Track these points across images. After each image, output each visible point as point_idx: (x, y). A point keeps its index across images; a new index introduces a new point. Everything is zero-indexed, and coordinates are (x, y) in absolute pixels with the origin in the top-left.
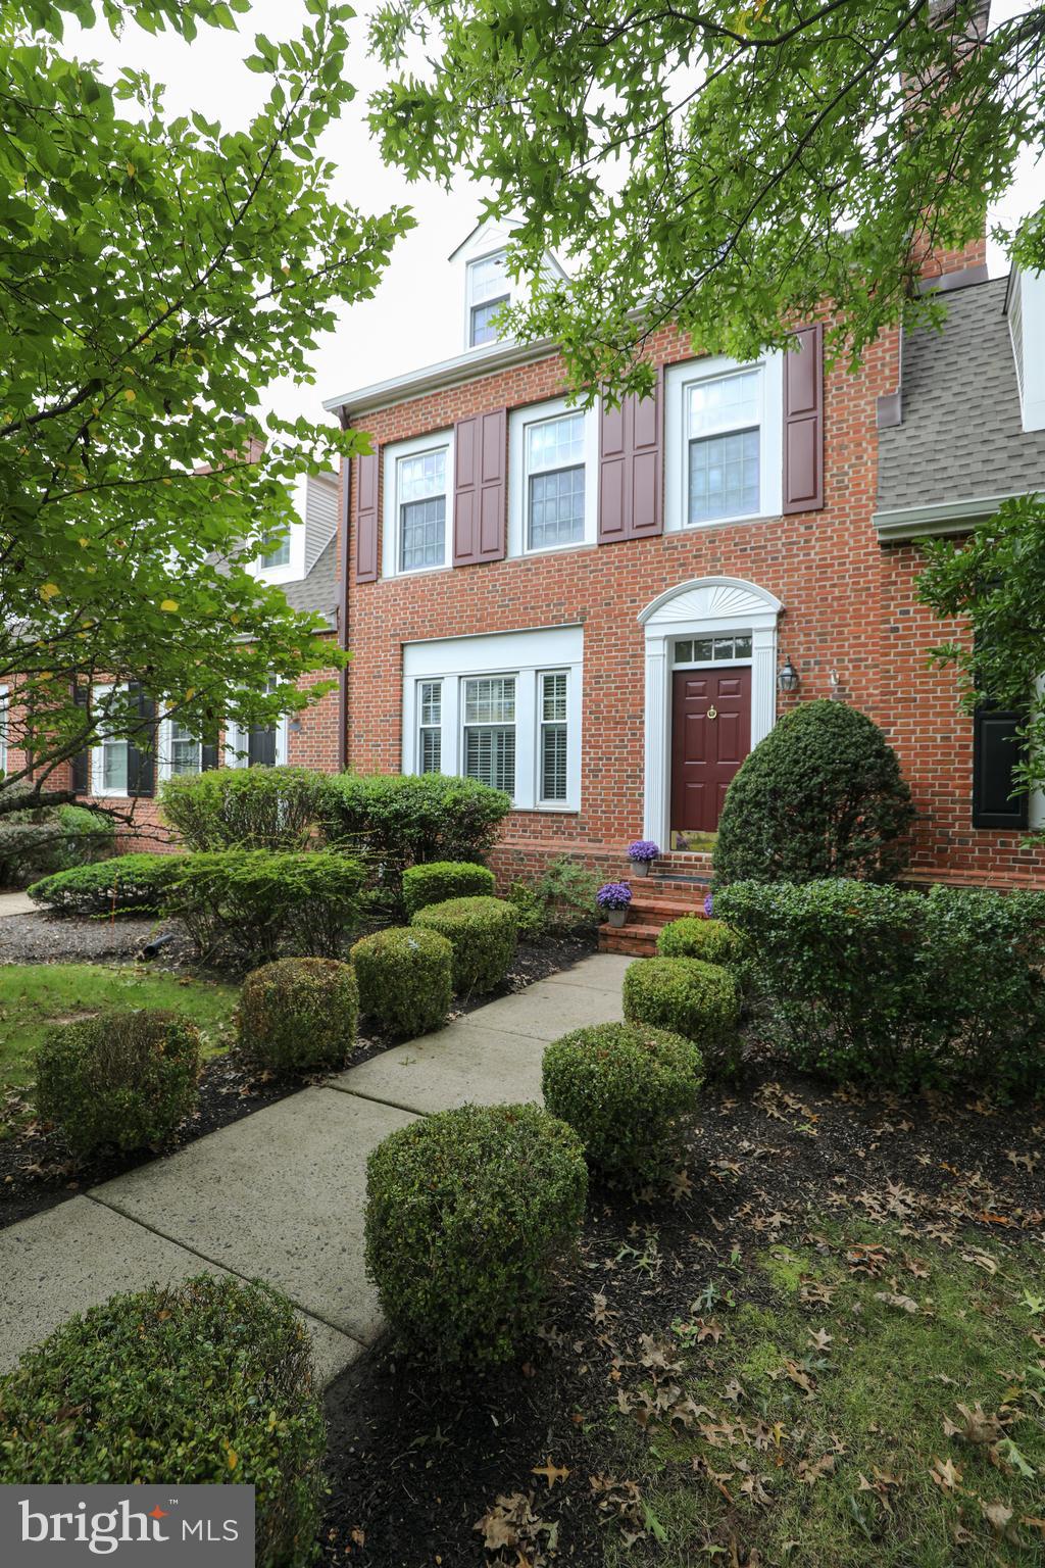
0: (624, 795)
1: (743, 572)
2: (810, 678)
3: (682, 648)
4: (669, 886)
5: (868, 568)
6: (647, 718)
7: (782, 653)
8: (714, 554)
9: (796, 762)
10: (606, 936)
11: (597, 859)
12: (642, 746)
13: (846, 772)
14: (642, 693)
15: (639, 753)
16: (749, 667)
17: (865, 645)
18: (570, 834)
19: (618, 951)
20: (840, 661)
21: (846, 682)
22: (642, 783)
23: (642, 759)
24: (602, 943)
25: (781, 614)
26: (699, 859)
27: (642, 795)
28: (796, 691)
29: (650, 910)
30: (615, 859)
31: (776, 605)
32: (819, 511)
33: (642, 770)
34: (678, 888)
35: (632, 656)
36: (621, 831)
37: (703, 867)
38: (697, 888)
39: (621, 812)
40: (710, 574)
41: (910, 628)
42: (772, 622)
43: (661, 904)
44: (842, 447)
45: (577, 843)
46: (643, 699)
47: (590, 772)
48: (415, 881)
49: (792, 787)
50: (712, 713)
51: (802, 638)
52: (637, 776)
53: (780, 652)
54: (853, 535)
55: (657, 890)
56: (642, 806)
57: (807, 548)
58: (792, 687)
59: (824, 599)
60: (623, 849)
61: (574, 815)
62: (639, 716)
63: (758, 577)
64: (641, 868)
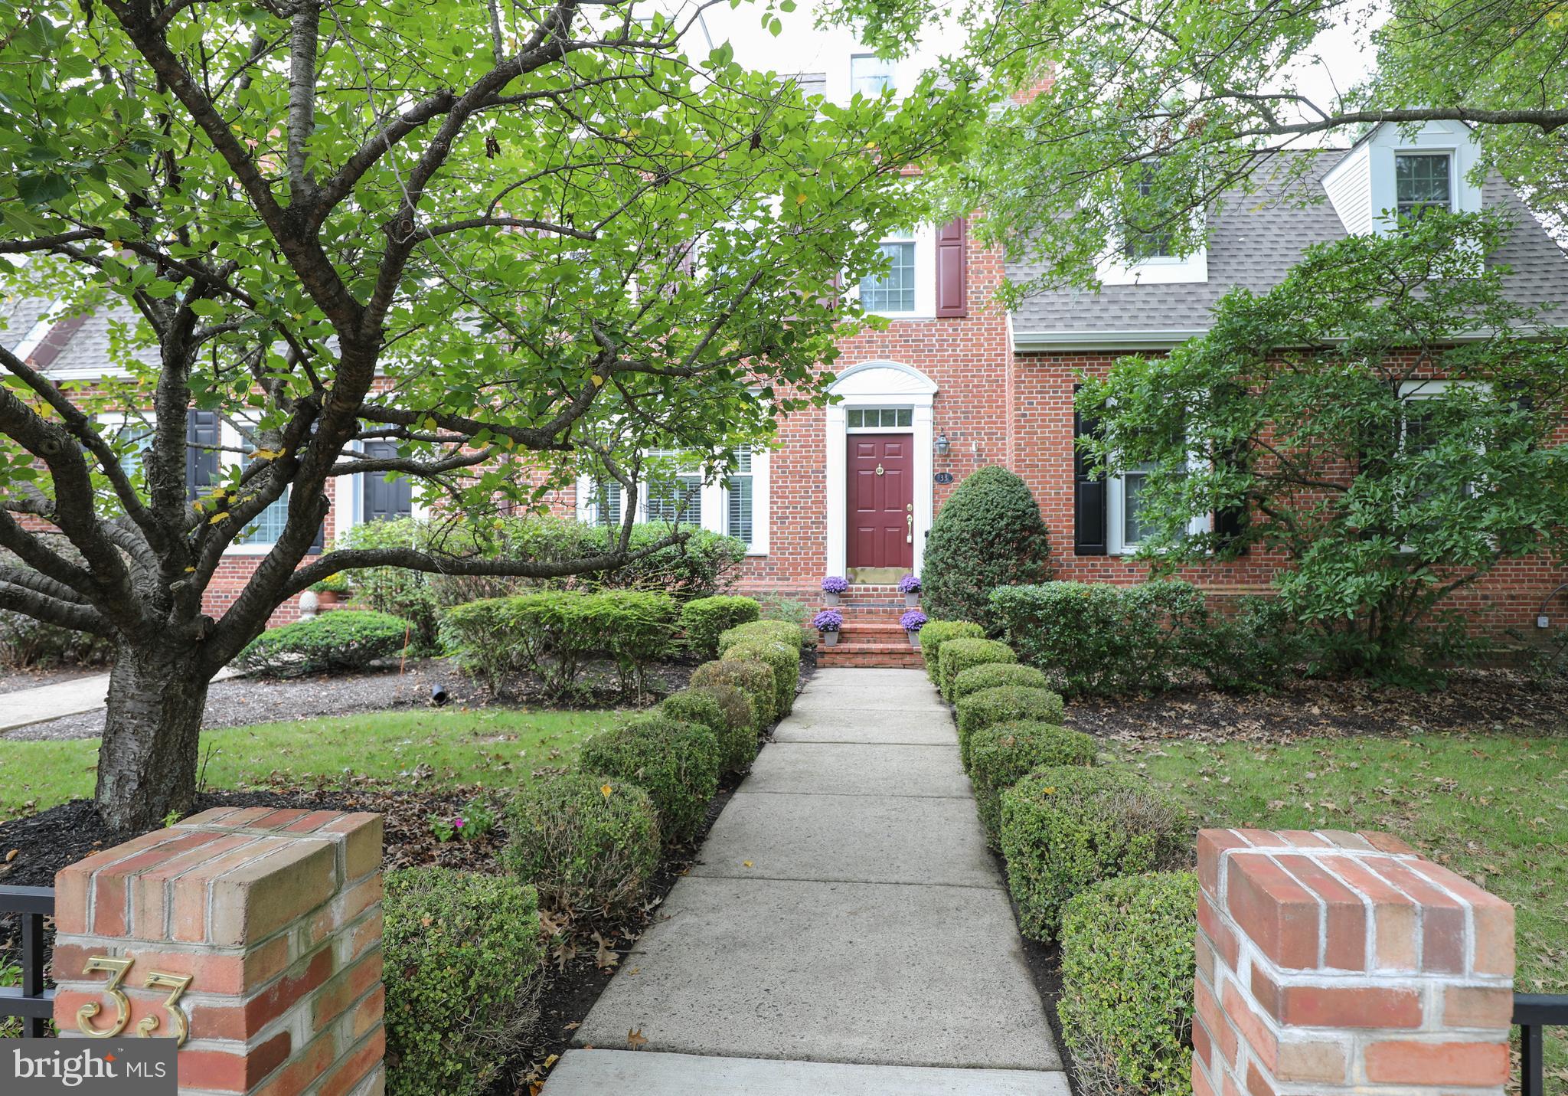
0: (809, 538)
1: (907, 358)
2: (957, 446)
3: (854, 416)
4: (862, 612)
5: (997, 365)
6: (828, 472)
7: (938, 425)
8: (883, 341)
9: (988, 511)
10: (823, 653)
11: (788, 594)
12: (825, 497)
13: (1018, 517)
14: (823, 451)
15: (822, 503)
16: (911, 435)
17: (995, 423)
18: (760, 574)
19: (833, 665)
20: (979, 434)
21: (983, 450)
22: (825, 528)
23: (825, 507)
24: (819, 660)
25: (936, 395)
26: (875, 590)
27: (825, 538)
28: (948, 456)
29: (853, 631)
30: (804, 593)
31: (935, 388)
32: (963, 318)
33: (825, 517)
34: (870, 612)
35: (815, 420)
36: (807, 570)
37: (879, 596)
38: (885, 612)
39: (806, 554)
40: (880, 357)
41: (1033, 415)
42: (930, 400)
43: (859, 626)
44: (978, 272)
45: (766, 581)
46: (824, 457)
47: (778, 519)
48: (704, 612)
49: (988, 528)
50: (880, 470)
51: (951, 414)
52: (821, 522)
53: (936, 424)
54: (986, 340)
55: (853, 614)
56: (825, 548)
57: (954, 346)
58: (945, 453)
59: (967, 386)
60: (814, 585)
61: (764, 557)
62: (821, 472)
63: (918, 363)
64: (834, 599)
